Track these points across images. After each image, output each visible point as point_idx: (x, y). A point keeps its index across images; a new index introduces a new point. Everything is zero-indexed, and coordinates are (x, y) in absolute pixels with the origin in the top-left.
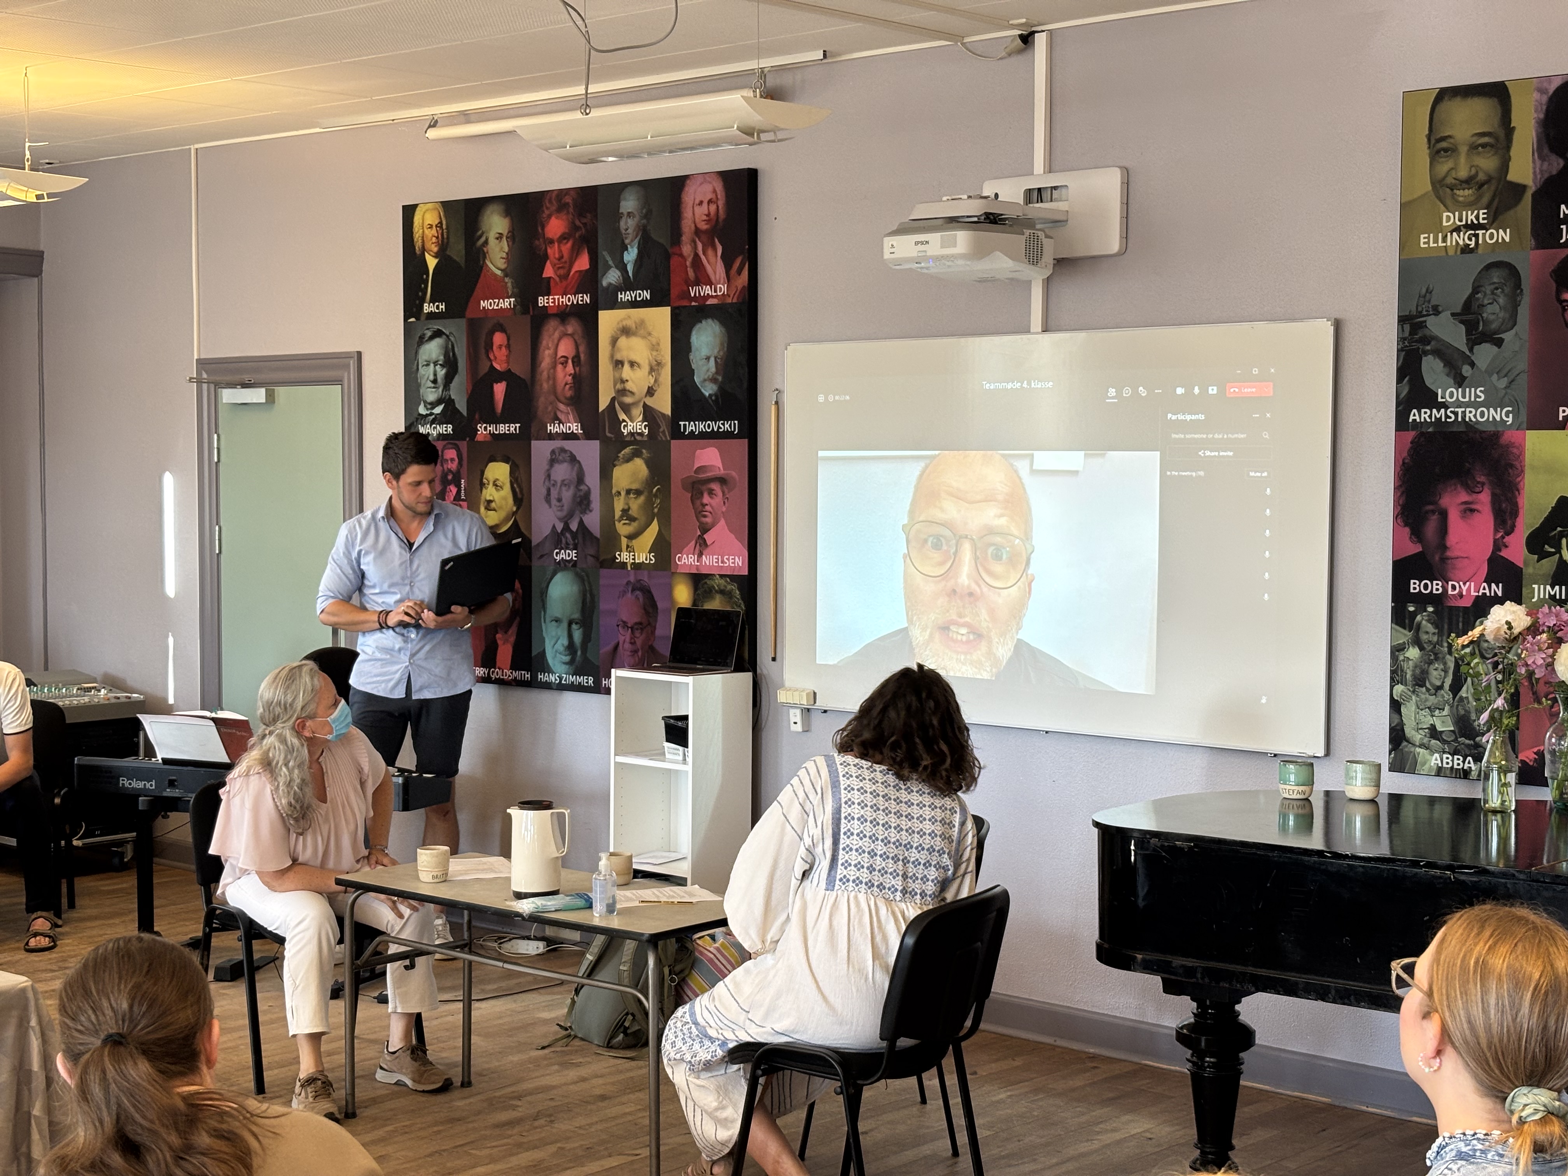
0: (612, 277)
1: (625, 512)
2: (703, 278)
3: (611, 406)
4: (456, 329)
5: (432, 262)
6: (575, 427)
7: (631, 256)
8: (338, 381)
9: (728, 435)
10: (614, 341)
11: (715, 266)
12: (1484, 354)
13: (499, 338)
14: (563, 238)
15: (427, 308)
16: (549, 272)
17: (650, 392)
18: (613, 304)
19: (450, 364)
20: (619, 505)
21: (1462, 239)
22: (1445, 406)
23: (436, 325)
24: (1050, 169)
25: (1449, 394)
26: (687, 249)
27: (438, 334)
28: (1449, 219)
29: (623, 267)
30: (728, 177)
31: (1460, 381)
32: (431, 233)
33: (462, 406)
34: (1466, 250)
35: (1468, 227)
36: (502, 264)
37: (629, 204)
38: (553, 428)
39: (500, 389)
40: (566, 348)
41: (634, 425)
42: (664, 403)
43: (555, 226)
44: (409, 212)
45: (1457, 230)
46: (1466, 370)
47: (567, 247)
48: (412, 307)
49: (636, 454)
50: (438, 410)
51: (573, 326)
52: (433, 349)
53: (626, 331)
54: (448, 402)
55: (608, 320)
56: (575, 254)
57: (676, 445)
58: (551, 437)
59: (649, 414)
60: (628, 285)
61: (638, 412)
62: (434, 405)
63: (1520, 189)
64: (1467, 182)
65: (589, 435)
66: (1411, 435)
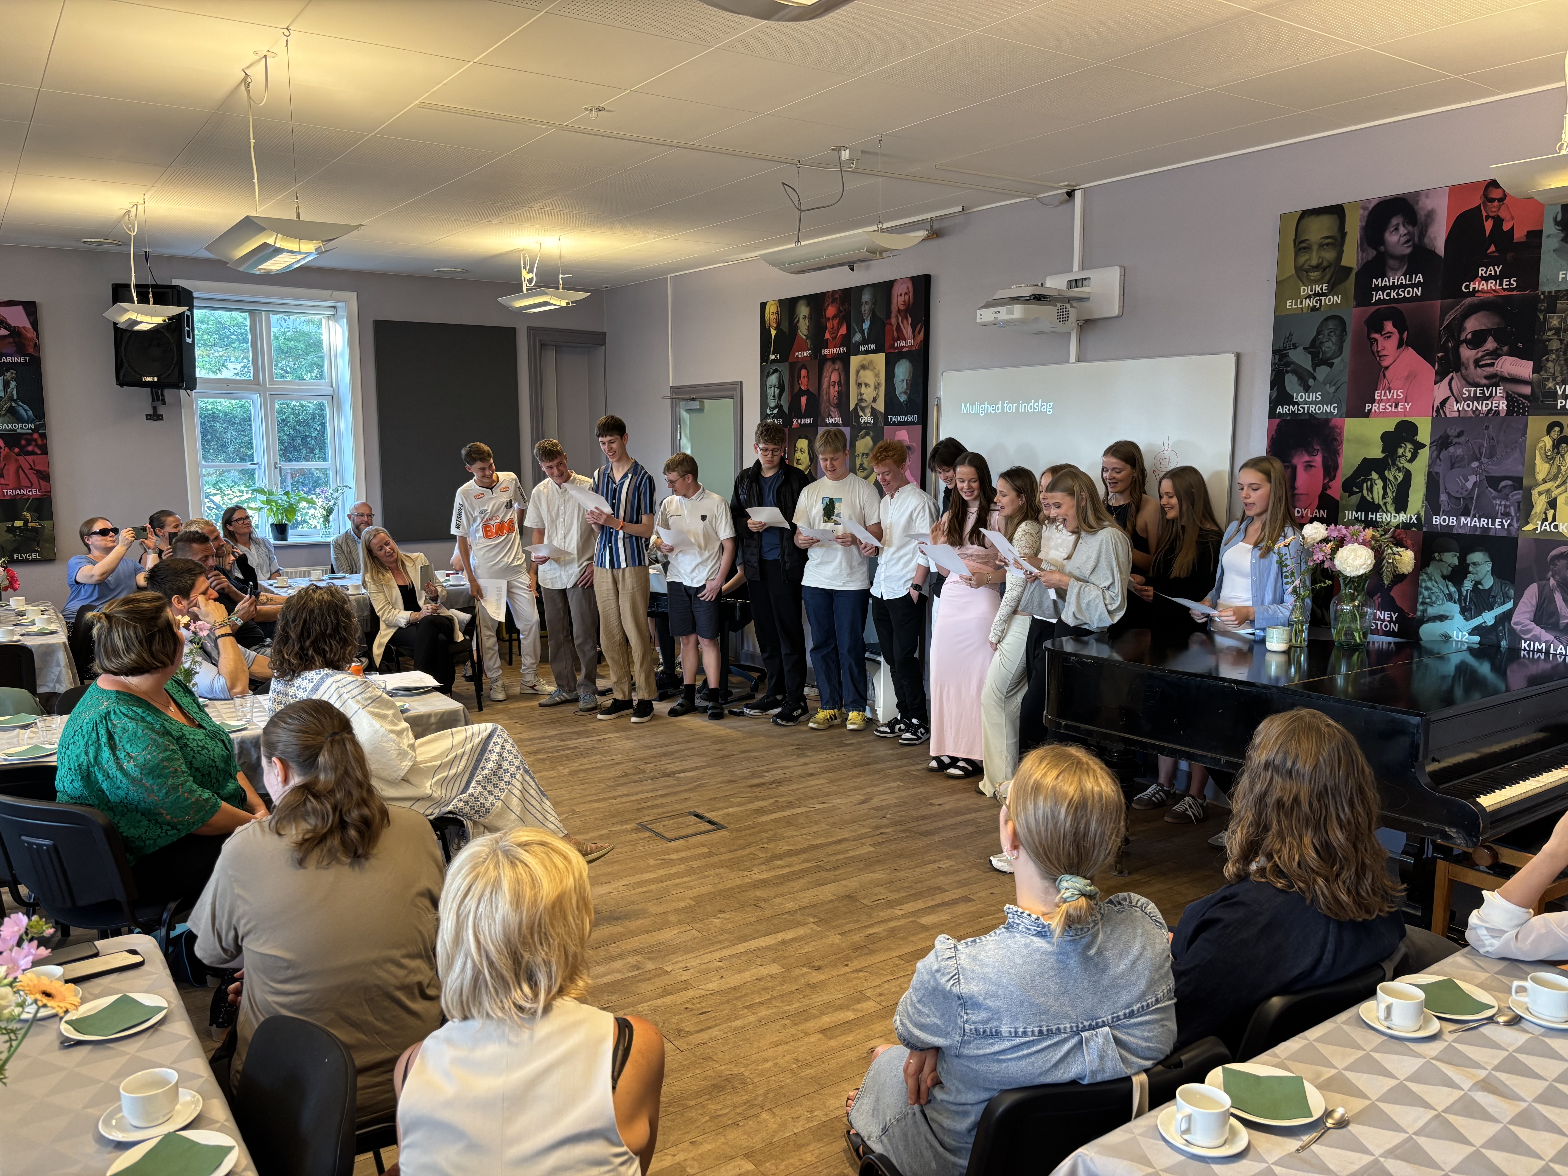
0: (857, 337)
1: (861, 465)
2: (901, 337)
3: (855, 408)
4: (784, 367)
5: (773, 332)
6: (838, 420)
7: (866, 326)
8: (731, 397)
9: (912, 423)
10: (858, 372)
11: (908, 331)
12: (1322, 372)
13: (804, 372)
14: (834, 317)
15: (772, 357)
16: (827, 336)
17: (875, 400)
18: (858, 353)
19: (781, 386)
20: (858, 462)
21: (1311, 302)
22: (1297, 403)
23: (775, 366)
24: (1083, 268)
25: (1300, 396)
26: (893, 321)
27: (776, 371)
28: (1304, 290)
29: (862, 332)
30: (915, 280)
31: (1307, 389)
32: (773, 317)
33: (786, 409)
34: (1314, 309)
35: (1316, 295)
36: (805, 332)
37: (866, 297)
38: (828, 421)
39: (804, 400)
40: (835, 377)
41: (866, 418)
42: (881, 407)
43: (831, 311)
44: (763, 305)
45: (1309, 297)
46: (1311, 382)
47: (836, 322)
48: (764, 357)
49: (867, 434)
50: (775, 411)
51: (838, 365)
52: (773, 379)
53: (863, 367)
54: (780, 406)
55: (855, 361)
56: (840, 325)
57: (886, 429)
58: (827, 425)
59: (874, 412)
60: (865, 342)
61: (868, 411)
62: (774, 409)
63: (1348, 270)
64: (1316, 268)
65: (844, 424)
66: (1277, 421)
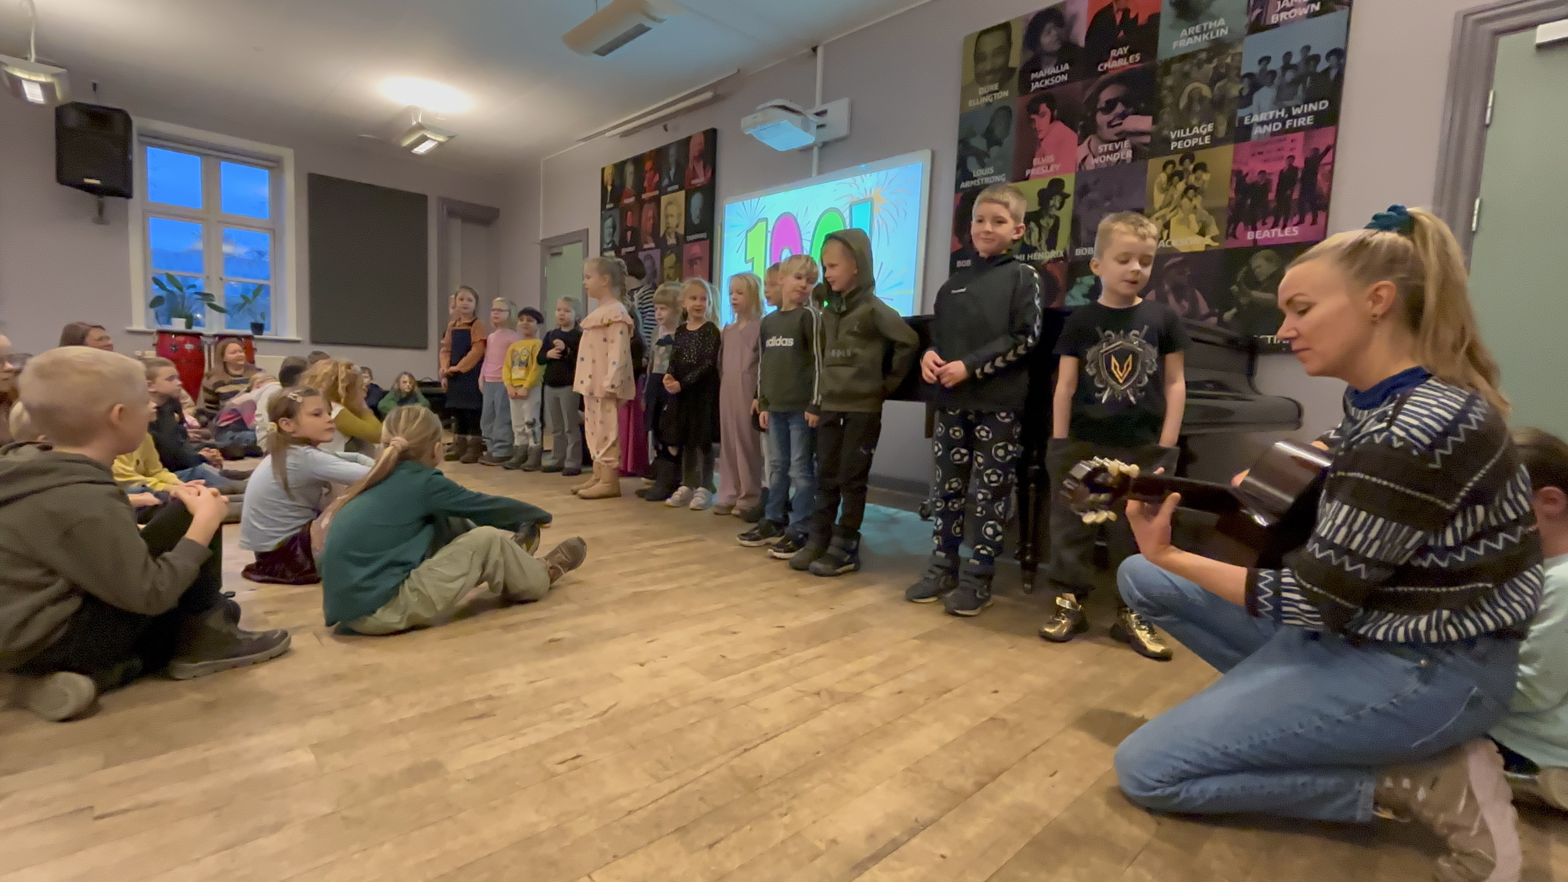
0: (666, 182)
1: (668, 275)
2: (695, 176)
3: (664, 235)
4: (616, 213)
5: (609, 188)
6: (652, 245)
7: (672, 172)
8: (580, 241)
9: (703, 239)
10: (666, 208)
11: (700, 170)
12: (995, 150)
13: (629, 213)
14: (651, 169)
15: (608, 206)
16: (646, 184)
17: (677, 226)
18: (666, 193)
19: (614, 227)
20: (666, 273)
21: (988, 99)
22: (976, 178)
23: (611, 212)
24: (823, 102)
25: (978, 172)
26: (691, 166)
27: (610, 216)
28: (982, 90)
29: (669, 178)
30: (706, 133)
31: (983, 166)
32: (609, 177)
33: (617, 243)
34: (988, 104)
35: (990, 93)
36: (631, 184)
37: (672, 152)
38: (646, 246)
39: (629, 233)
40: (650, 214)
41: (672, 241)
42: (681, 231)
43: (648, 165)
44: (603, 170)
45: (985, 95)
46: (986, 160)
47: (652, 172)
48: (603, 208)
49: (671, 253)
50: (610, 245)
51: (653, 205)
52: (609, 222)
53: (670, 203)
54: (613, 242)
55: (664, 199)
56: (655, 174)
57: (686, 246)
58: (645, 250)
59: (677, 236)
60: (671, 184)
61: (673, 235)
62: (609, 244)
63: (1013, 70)
64: (990, 72)
65: (657, 247)
66: (960, 195)
